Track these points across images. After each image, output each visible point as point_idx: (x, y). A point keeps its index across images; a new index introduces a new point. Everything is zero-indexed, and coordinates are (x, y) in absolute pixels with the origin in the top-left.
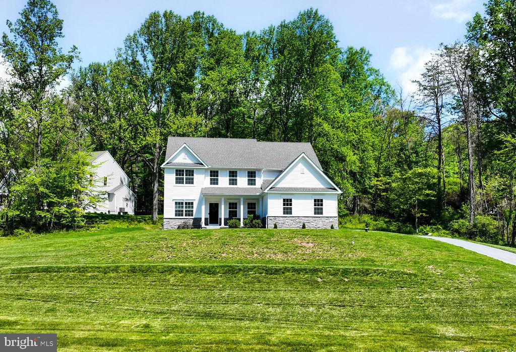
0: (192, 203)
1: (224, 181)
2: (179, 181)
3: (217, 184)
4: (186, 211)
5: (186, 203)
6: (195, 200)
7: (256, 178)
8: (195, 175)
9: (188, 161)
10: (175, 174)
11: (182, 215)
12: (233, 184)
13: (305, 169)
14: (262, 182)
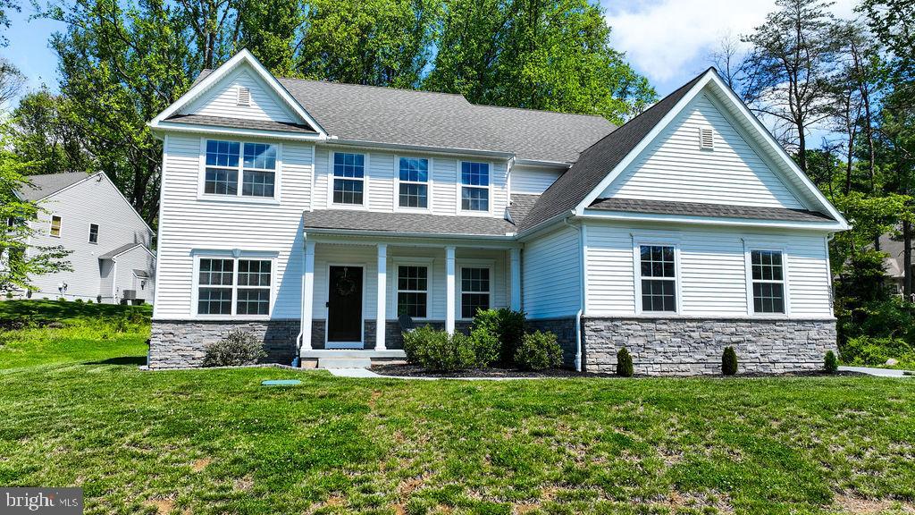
0: (267, 266)
1: (381, 192)
2: (218, 183)
3: (359, 200)
4: (241, 294)
5: (243, 265)
6: (276, 254)
7: (491, 188)
8: (279, 164)
9: (256, 112)
10: (203, 159)
11: (227, 310)
12: (413, 203)
13: (714, 136)
14: (509, 200)
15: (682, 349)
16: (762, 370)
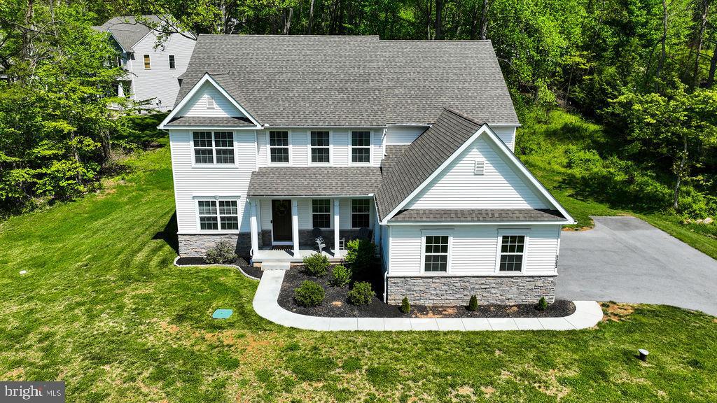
0: (234, 203)
1: (300, 154)
2: (203, 156)
3: (287, 160)
4: (222, 219)
5: (221, 203)
6: (239, 197)
7: (372, 147)
8: (235, 143)
9: (219, 112)
10: (192, 143)
11: (216, 227)
12: (321, 160)
13: (485, 165)
14: (384, 153)
15: (448, 292)
16: (499, 303)
